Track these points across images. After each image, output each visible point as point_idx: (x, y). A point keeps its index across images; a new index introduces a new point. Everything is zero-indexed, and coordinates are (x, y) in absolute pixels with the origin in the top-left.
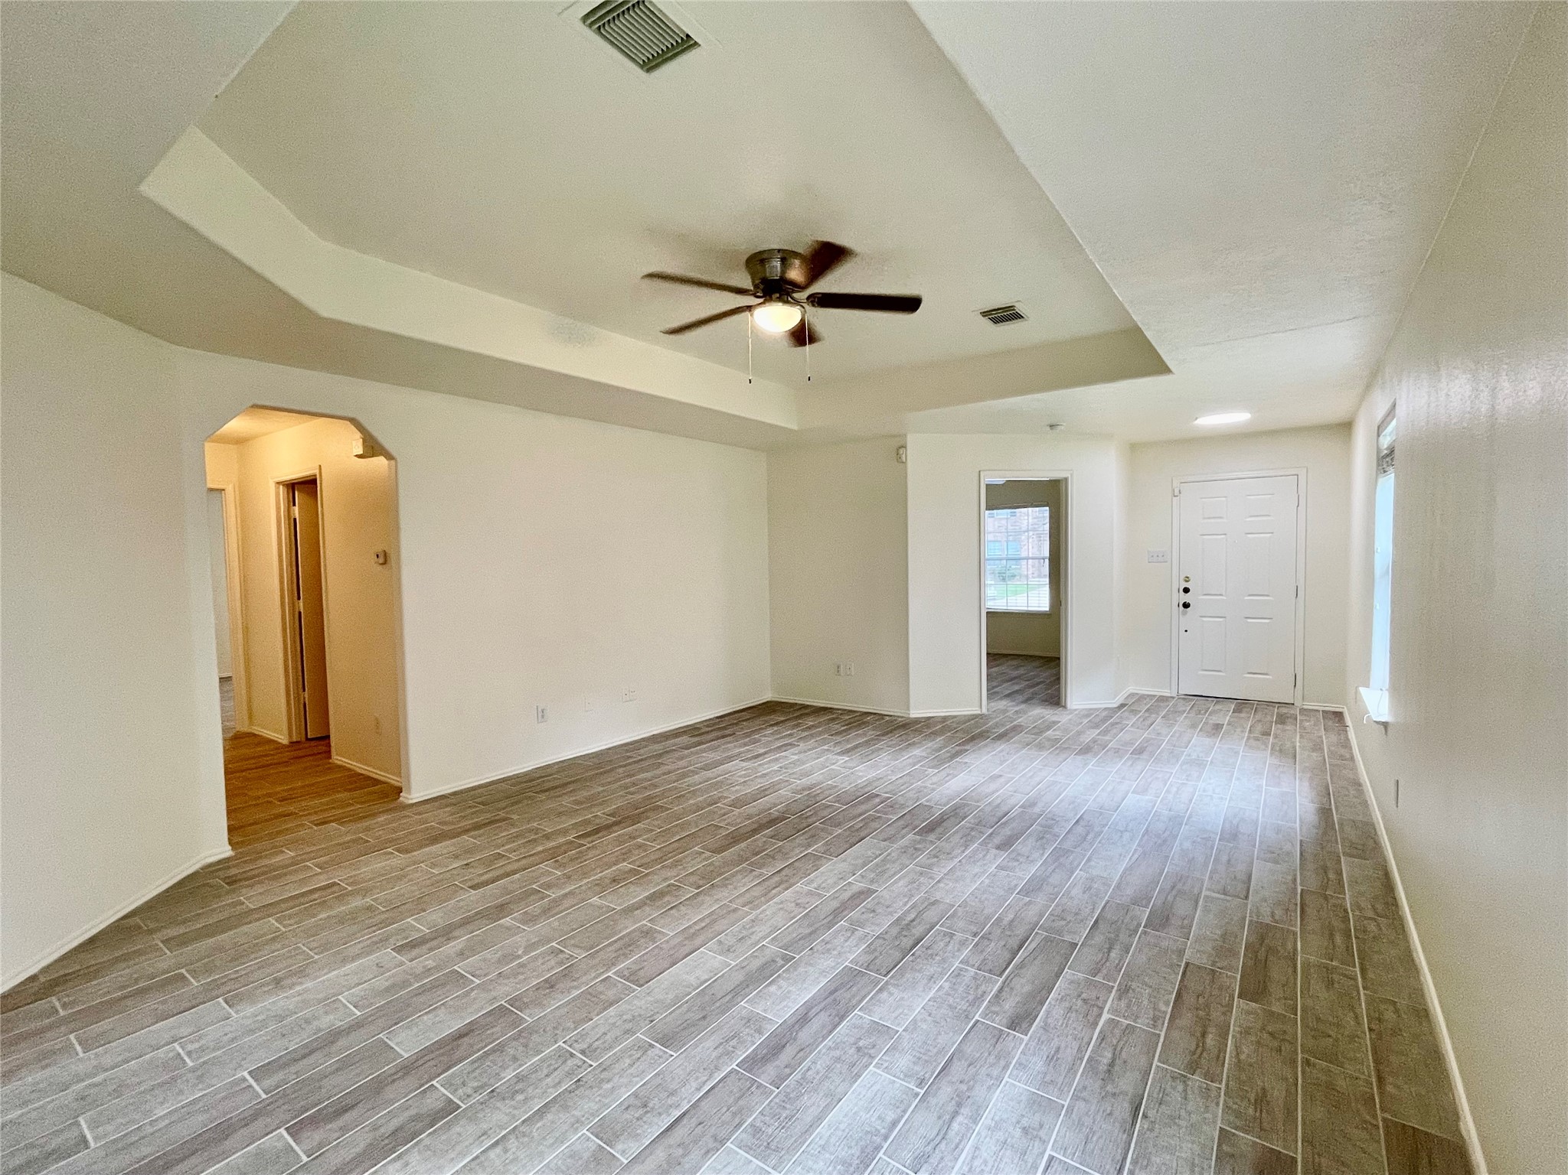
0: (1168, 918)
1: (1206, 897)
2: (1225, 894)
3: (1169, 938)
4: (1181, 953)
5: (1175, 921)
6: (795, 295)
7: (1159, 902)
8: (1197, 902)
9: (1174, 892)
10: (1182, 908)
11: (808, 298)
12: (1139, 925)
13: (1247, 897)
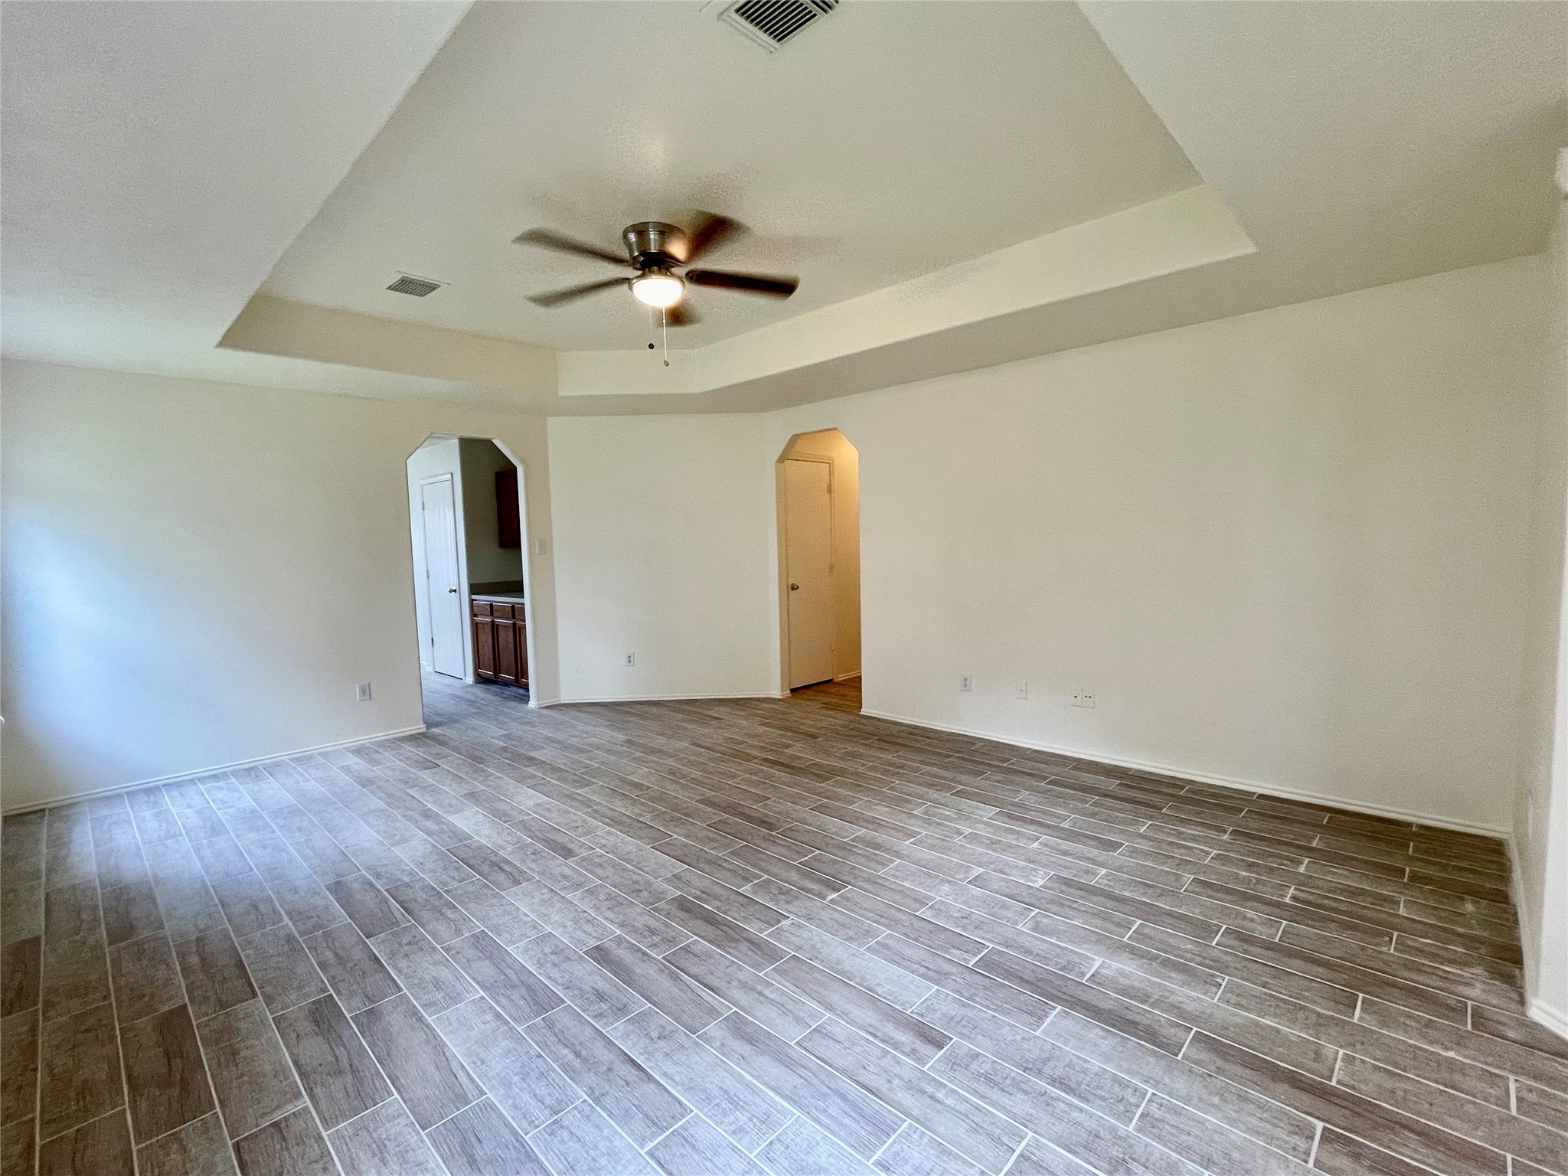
0: (317, 1023)
1: (297, 1095)
2: (276, 1125)
3: (296, 1005)
4: (269, 1000)
5: (305, 1026)
6: (673, 270)
7: (346, 1033)
8: (303, 1075)
9: (345, 1063)
10: (314, 1049)
11: (687, 274)
12: (338, 992)
13: (237, 1148)
